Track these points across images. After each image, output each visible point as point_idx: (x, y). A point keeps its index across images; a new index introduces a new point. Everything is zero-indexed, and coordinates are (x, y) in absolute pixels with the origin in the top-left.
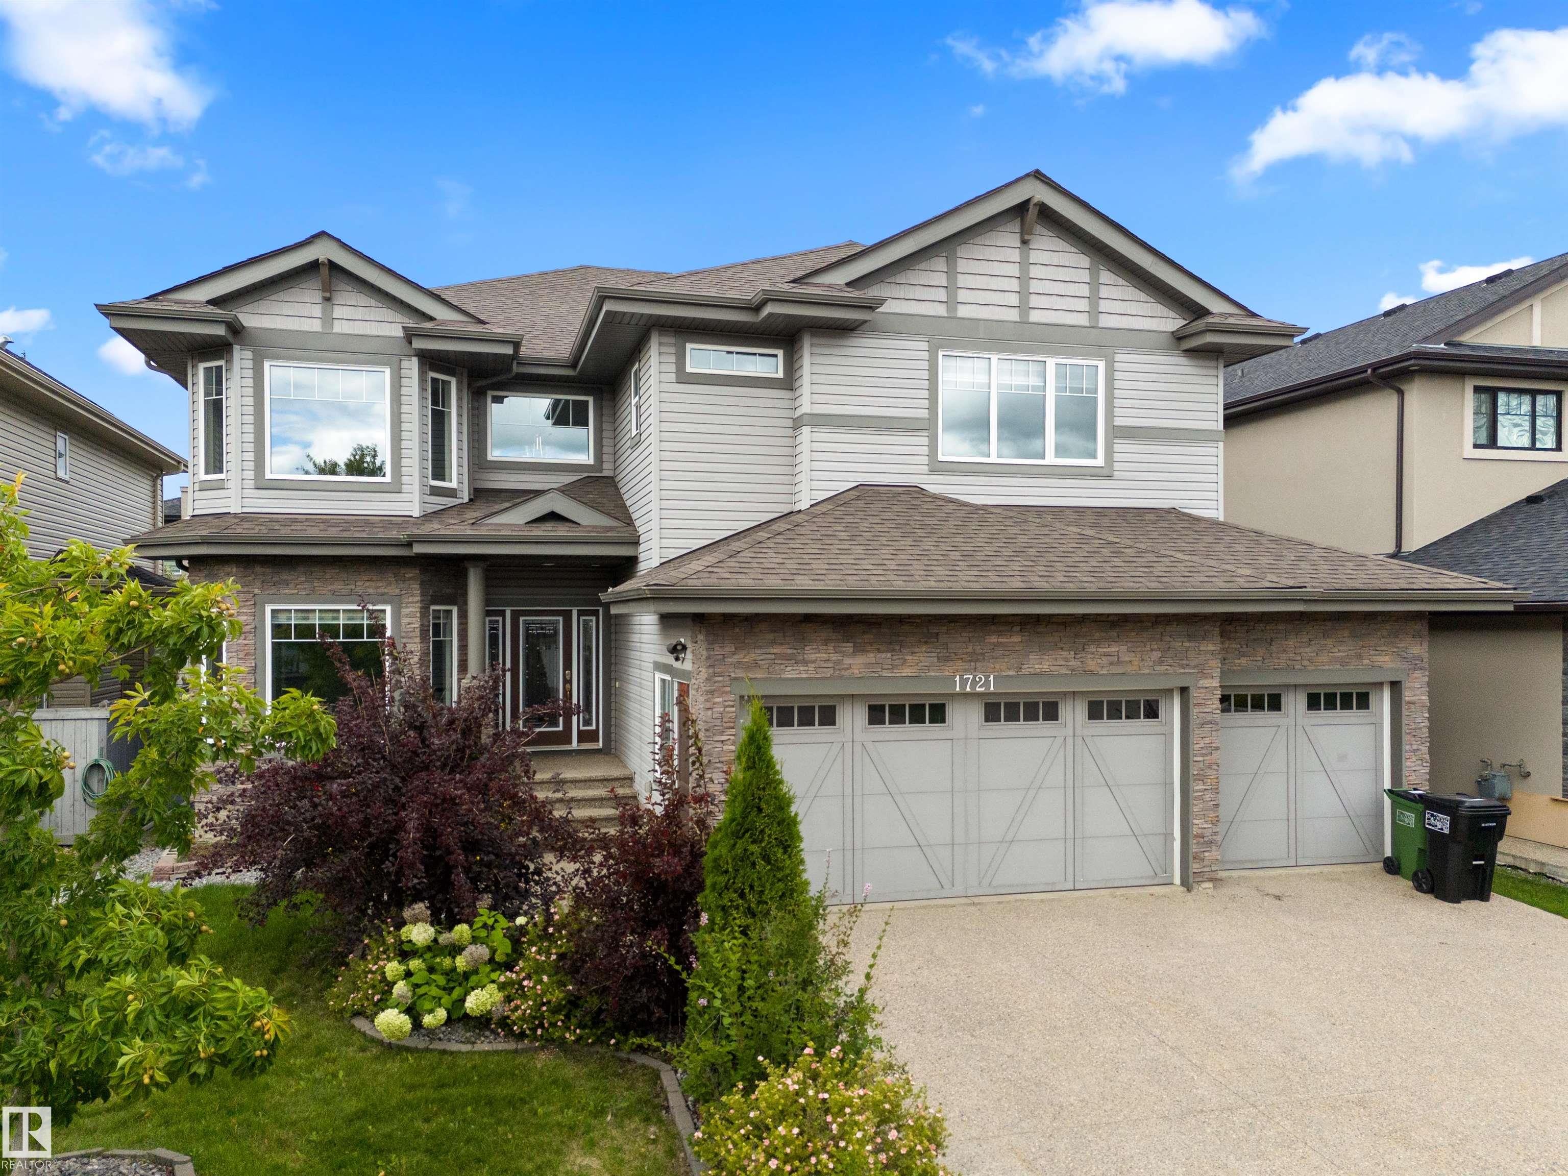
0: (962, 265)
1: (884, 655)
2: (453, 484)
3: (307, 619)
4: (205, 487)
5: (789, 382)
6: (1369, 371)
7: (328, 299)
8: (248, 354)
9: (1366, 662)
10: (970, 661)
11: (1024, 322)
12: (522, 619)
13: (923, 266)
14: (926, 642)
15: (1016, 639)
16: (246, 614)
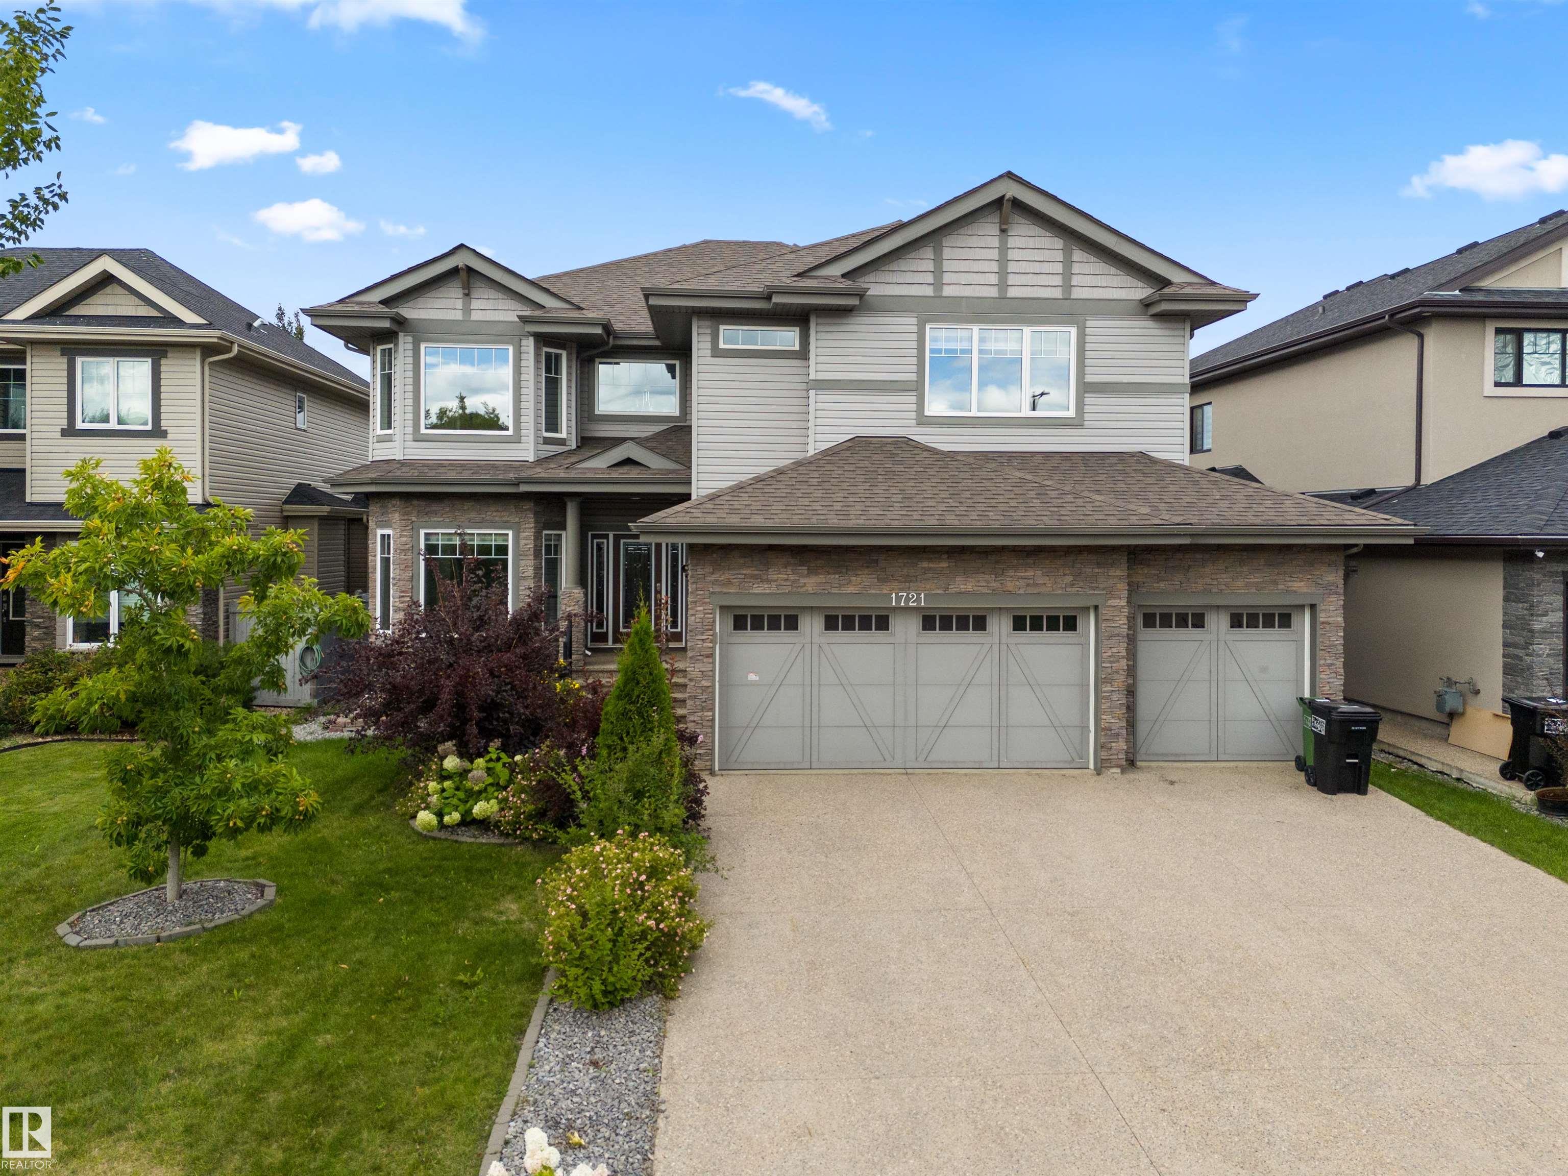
0: (947, 253)
1: (833, 576)
2: (564, 435)
3: (450, 540)
4: (381, 440)
5: (803, 354)
6: (1387, 317)
7: (467, 295)
8: (410, 339)
9: (1281, 587)
10: (905, 582)
11: (1003, 297)
12: (622, 541)
13: (912, 255)
14: (868, 567)
15: (944, 564)
16: (406, 536)
